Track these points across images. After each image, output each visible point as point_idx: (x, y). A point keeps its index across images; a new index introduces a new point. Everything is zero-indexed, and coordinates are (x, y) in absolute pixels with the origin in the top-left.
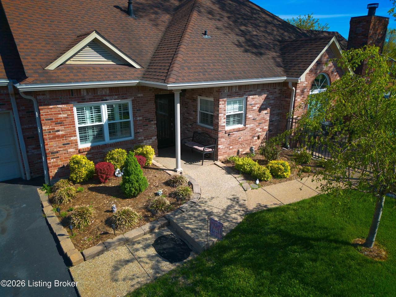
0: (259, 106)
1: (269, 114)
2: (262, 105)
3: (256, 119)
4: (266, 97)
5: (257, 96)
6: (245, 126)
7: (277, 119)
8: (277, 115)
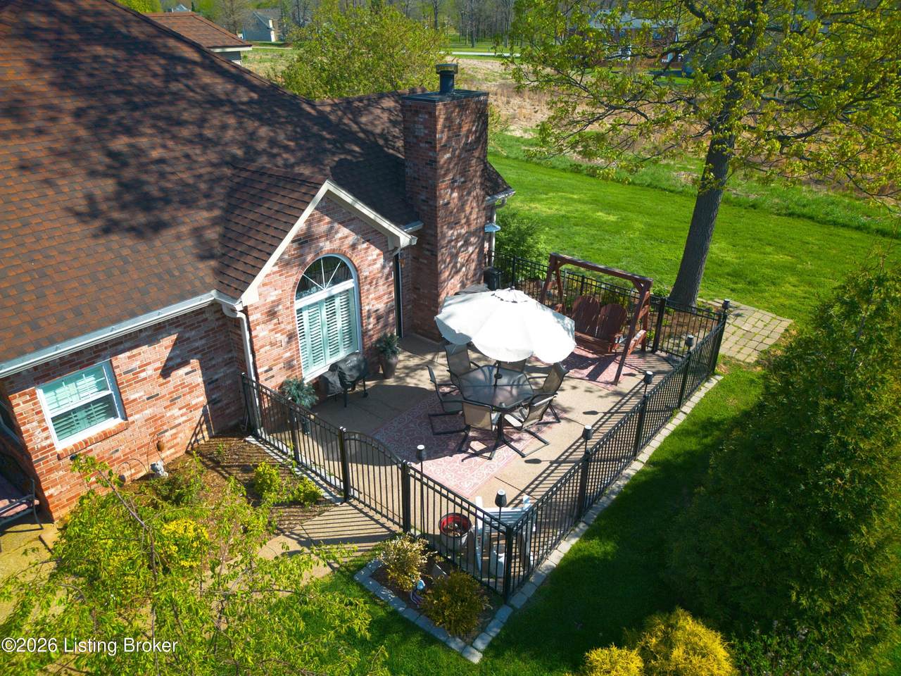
0: (159, 364)
1: (199, 372)
2: (169, 359)
3: (158, 395)
4: (177, 339)
5: (145, 348)
6: (126, 419)
7: (228, 372)
8: (225, 365)
